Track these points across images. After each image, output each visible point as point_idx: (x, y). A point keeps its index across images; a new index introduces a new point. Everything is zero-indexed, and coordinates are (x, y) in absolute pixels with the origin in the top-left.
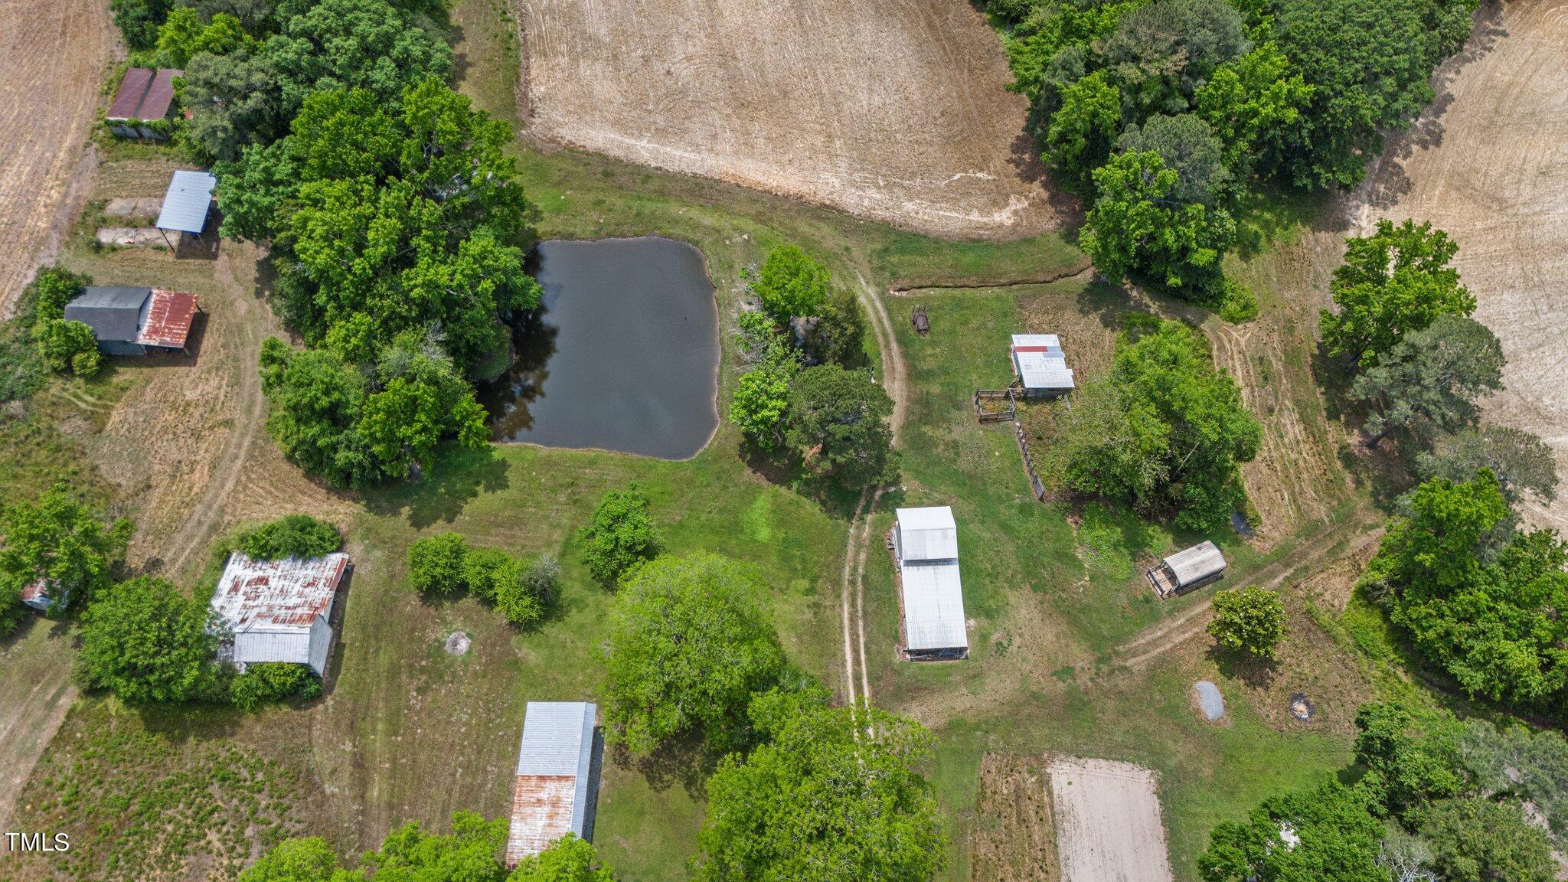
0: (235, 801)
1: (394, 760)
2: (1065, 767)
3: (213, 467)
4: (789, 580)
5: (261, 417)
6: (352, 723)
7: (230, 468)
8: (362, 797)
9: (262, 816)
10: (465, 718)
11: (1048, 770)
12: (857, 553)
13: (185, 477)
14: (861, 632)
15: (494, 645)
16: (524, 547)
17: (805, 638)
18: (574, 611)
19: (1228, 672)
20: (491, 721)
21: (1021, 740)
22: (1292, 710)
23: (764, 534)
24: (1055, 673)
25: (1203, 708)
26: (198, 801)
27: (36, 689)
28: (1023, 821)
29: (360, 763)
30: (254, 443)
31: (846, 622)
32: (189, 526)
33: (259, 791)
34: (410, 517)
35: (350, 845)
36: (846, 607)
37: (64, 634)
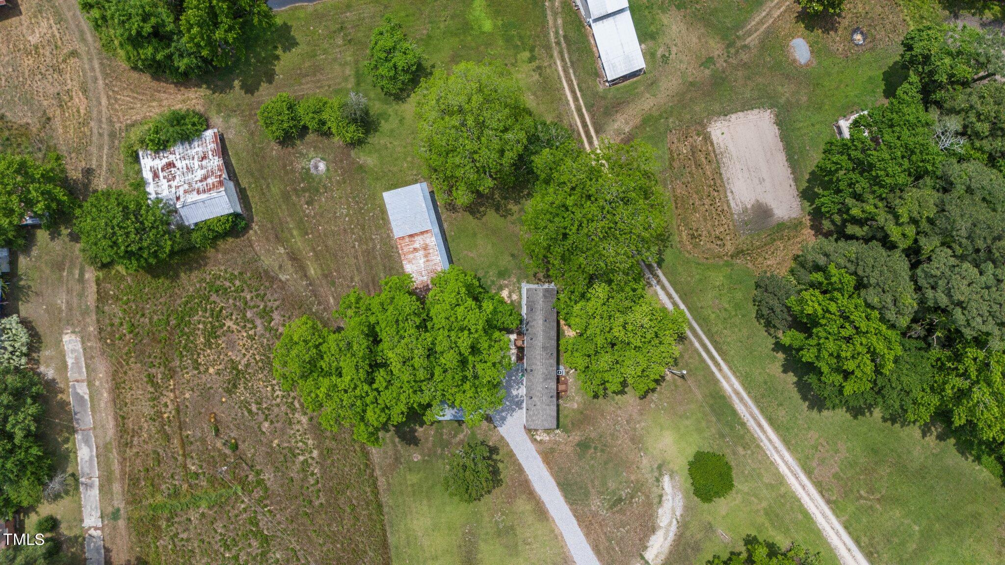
0: (231, 301)
1: (313, 250)
2: (718, 124)
3: (85, 91)
4: (515, 55)
5: (95, 42)
6: (277, 236)
7: (96, 88)
8: (306, 276)
9: (252, 304)
10: (345, 212)
11: (709, 130)
12: (555, 20)
13: (69, 104)
14: (573, 77)
15: (341, 161)
16: (329, 86)
17: (538, 93)
18: (383, 122)
19: (810, 27)
20: (361, 209)
21: (688, 116)
22: (852, 40)
23: (488, 25)
24: (702, 64)
25: (797, 57)
26: (208, 307)
27: (65, 274)
28: (699, 166)
29: (294, 258)
30: (101, 64)
31: (562, 74)
32: (94, 139)
33: (243, 291)
34: (242, 87)
35: (312, 304)
36: (559, 63)
37: (60, 235)
